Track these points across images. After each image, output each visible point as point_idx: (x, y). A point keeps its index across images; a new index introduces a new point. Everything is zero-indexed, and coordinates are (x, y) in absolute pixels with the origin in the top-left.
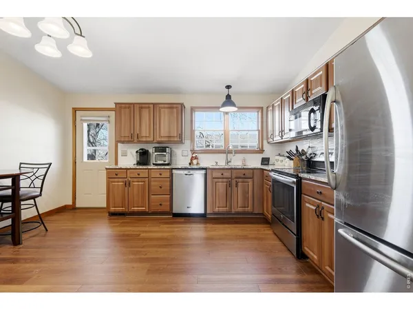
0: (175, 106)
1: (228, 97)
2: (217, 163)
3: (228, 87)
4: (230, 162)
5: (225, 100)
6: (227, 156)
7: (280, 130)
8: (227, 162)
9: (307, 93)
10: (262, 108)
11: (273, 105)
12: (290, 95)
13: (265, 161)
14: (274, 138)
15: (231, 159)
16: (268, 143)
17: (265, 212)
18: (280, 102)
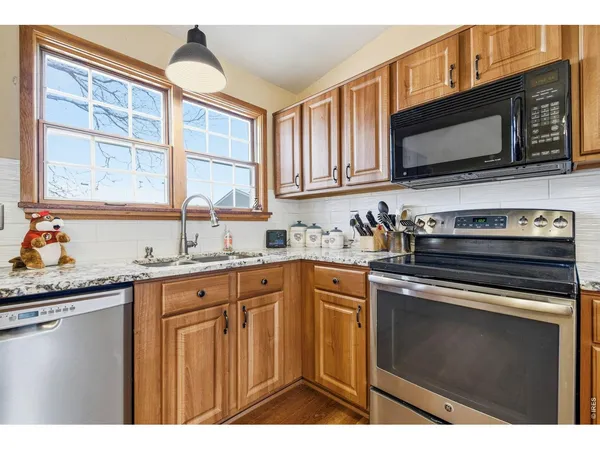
1: (198, 37)
2: (149, 251)
4: (194, 245)
7: (335, 163)
8: (186, 245)
9: (460, 68)
10: (264, 112)
11: (302, 106)
12: (382, 80)
13: (276, 239)
14: (308, 186)
15: (197, 237)
16: (277, 196)
17: (323, 375)
18: (332, 102)
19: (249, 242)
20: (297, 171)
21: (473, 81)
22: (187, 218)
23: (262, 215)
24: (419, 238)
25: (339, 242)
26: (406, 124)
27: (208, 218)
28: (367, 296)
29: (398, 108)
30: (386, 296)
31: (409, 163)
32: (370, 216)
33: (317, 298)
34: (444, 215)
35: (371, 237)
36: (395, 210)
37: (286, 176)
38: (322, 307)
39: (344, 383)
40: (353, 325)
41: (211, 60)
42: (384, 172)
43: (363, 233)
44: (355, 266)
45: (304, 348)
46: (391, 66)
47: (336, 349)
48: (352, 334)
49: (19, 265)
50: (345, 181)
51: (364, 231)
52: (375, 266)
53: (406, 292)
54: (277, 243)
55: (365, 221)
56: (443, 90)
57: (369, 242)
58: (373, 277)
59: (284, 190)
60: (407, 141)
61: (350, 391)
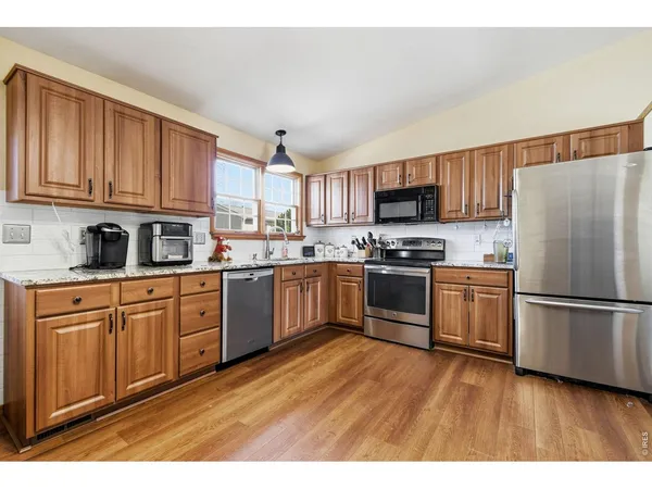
0: (203, 137)
1: (281, 149)
3: (281, 133)
4: (271, 253)
5: (275, 153)
6: (268, 244)
7: (345, 211)
8: (268, 254)
9: (403, 177)
10: (301, 175)
11: (325, 176)
12: (370, 173)
13: (309, 251)
14: (329, 221)
15: (273, 249)
16: (307, 226)
17: (341, 318)
18: (345, 176)
19: (294, 252)
20: (322, 212)
21: (408, 185)
23: (301, 237)
24: (387, 251)
25: (345, 253)
26: (382, 198)
28: (363, 277)
29: (378, 189)
30: (372, 275)
31: (382, 215)
32: (364, 239)
33: (338, 280)
34: (398, 239)
35: (364, 250)
36: (376, 237)
37: (315, 213)
38: (341, 284)
39: (350, 318)
40: (357, 291)
41: (289, 162)
42: (371, 218)
43: (360, 248)
44: (358, 263)
45: (330, 306)
46: (375, 168)
47: (348, 302)
48: (356, 294)
49: (211, 260)
50: (351, 221)
51: (360, 247)
52: (367, 262)
53: (384, 272)
54: (309, 253)
55: (361, 242)
56: (396, 185)
57: (362, 253)
58: (366, 267)
59: (312, 223)
60: (382, 206)
61: (355, 322)
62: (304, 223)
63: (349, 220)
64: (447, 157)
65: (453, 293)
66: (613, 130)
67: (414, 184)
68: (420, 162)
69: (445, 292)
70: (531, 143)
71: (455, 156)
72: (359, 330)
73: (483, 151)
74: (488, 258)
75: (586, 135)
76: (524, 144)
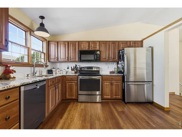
1: (42, 25)
2: (28, 75)
3: (42, 18)
4: (36, 73)
7: (67, 56)
9: (89, 46)
10: (46, 40)
11: (58, 42)
12: (77, 44)
15: (37, 71)
16: (49, 61)
17: (68, 97)
18: (67, 44)
20: (56, 56)
21: (90, 49)
22: (36, 67)
23: (47, 66)
25: (65, 72)
26: (82, 53)
27: (43, 67)
28: (78, 81)
29: (80, 49)
31: (82, 59)
32: (74, 67)
33: (67, 83)
34: (85, 67)
35: (74, 71)
36: (78, 66)
39: (72, 96)
40: (75, 86)
42: (77, 59)
43: (72, 70)
44: (75, 76)
46: (79, 42)
47: (71, 91)
54: (51, 73)
56: (87, 49)
57: (73, 72)
59: (51, 60)
60: (82, 55)
61: (74, 97)
62: (48, 60)
63: (68, 60)
64: (102, 42)
65: (108, 83)
66: (139, 42)
67: (93, 49)
68: (94, 42)
69: (106, 83)
70: (123, 42)
71: (105, 42)
72: (76, 100)
73: (112, 42)
74: (111, 72)
75: (134, 42)
76: (122, 42)
